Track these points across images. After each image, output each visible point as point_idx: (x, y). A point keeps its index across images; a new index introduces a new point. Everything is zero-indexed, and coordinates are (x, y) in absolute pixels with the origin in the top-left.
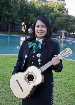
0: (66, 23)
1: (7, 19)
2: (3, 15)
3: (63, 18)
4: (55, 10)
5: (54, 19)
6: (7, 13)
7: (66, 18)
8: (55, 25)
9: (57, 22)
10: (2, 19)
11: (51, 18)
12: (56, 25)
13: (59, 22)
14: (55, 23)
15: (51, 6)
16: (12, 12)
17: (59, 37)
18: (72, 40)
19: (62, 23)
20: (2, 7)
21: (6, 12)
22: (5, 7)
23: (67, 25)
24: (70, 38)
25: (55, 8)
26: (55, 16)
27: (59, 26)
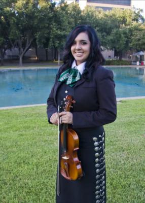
1: (58, 42)
2: (52, 37)
4: (129, 20)
5: (129, 34)
6: (59, 32)
8: (131, 44)
9: (135, 40)
10: (50, 42)
11: (125, 33)
12: (133, 45)
13: (139, 40)
14: (132, 41)
15: (122, 15)
16: (64, 30)
20: (49, 24)
21: (56, 31)
22: (54, 24)
25: (128, 18)
26: (131, 31)
27: (138, 46)
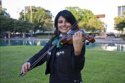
0: (10, 26)
3: (7, 21)
7: (10, 21)
17: (5, 37)
18: (18, 38)
19: (7, 25)
23: (11, 26)
24: (16, 37)
